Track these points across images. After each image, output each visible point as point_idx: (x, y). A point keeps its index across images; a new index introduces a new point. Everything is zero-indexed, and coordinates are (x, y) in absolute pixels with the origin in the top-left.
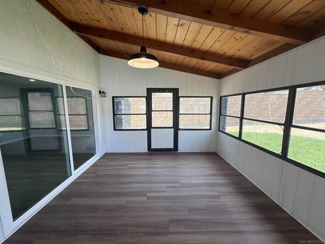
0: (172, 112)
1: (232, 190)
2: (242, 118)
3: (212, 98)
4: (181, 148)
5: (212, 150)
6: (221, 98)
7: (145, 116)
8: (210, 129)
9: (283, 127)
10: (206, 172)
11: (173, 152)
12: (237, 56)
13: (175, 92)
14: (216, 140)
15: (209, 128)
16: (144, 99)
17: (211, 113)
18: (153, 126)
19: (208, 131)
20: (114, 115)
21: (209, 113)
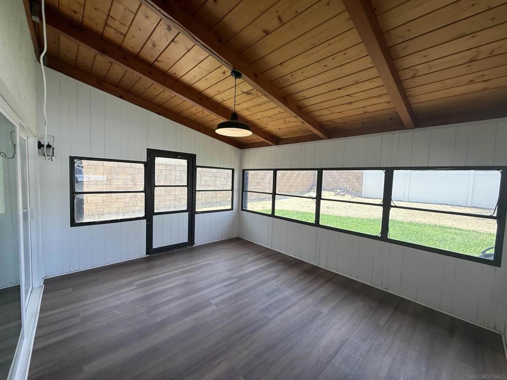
0: (186, 188)
1: (283, 267)
2: (274, 194)
3: (233, 170)
4: (199, 241)
5: (235, 235)
6: (244, 171)
7: (143, 194)
8: (232, 209)
9: (315, 200)
10: (249, 259)
11: (189, 247)
12: (274, 133)
13: (191, 159)
14: (238, 222)
15: (230, 208)
16: (142, 166)
17: (232, 190)
18: (156, 211)
19: (231, 211)
20: (73, 193)
21: (231, 189)
